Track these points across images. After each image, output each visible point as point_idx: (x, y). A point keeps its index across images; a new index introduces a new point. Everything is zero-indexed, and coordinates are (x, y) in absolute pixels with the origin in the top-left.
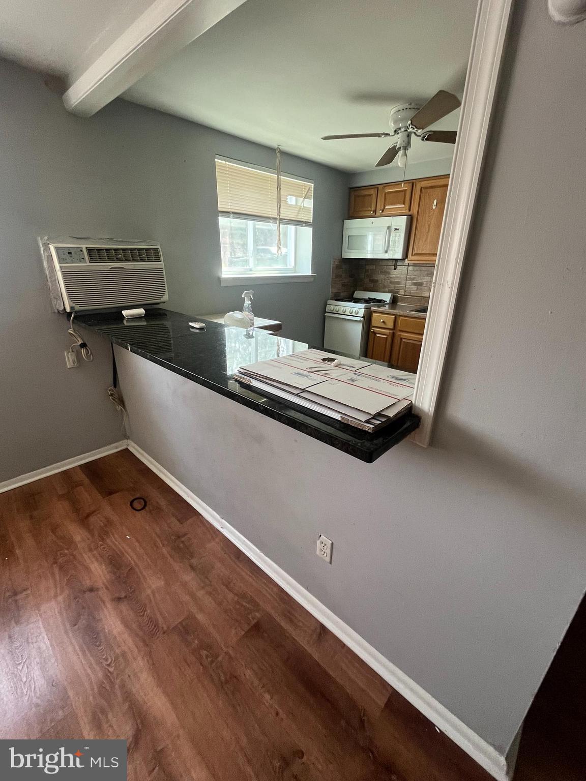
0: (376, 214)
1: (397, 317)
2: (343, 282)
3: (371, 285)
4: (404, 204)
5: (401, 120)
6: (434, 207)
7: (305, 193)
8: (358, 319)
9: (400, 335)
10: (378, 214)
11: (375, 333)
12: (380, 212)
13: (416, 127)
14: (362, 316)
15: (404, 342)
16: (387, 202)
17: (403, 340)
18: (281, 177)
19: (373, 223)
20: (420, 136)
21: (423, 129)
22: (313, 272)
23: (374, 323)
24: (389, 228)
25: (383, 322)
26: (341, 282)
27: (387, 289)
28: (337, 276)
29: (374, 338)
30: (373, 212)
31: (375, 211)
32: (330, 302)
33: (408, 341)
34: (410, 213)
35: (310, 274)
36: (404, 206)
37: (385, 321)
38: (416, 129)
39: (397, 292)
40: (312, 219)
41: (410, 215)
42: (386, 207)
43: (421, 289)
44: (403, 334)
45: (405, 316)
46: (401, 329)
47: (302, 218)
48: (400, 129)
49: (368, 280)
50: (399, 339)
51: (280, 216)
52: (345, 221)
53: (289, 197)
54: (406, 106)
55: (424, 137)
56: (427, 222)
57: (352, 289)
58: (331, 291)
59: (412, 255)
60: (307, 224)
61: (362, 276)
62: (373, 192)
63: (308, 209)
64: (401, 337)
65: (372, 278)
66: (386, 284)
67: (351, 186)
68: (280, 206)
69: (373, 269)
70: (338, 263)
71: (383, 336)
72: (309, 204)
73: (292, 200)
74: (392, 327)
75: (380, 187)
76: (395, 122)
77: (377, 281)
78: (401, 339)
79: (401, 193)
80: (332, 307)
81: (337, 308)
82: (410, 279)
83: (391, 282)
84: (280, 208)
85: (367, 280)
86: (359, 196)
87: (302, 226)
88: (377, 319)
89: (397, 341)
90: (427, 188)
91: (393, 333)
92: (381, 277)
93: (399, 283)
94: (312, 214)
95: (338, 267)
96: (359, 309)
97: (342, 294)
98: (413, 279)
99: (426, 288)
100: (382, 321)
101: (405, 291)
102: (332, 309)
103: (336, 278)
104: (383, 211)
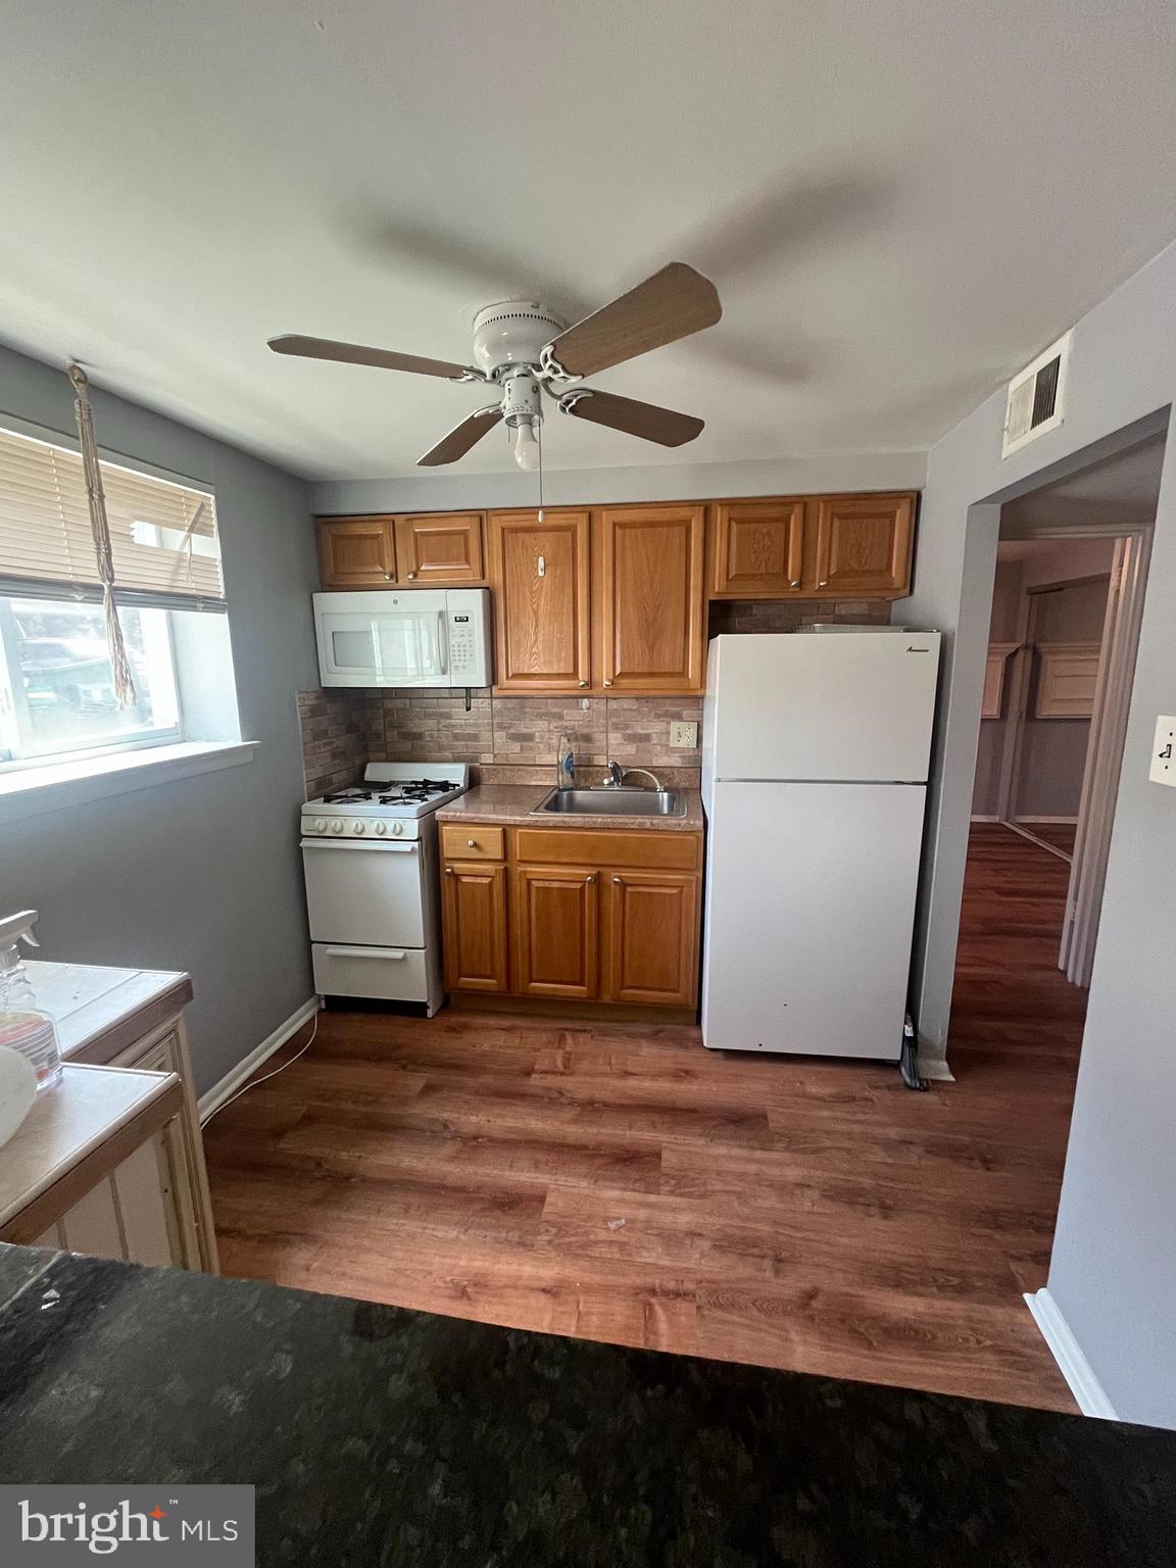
0: (397, 582)
1: (508, 829)
2: (334, 746)
3: (407, 746)
4: (468, 562)
5: (512, 343)
6: (541, 574)
7: (192, 517)
8: (407, 847)
9: (525, 872)
10: (402, 582)
11: (456, 876)
12: (411, 577)
13: (564, 368)
14: (416, 838)
15: (538, 888)
16: (423, 555)
17: (535, 884)
18: (100, 461)
19: (395, 602)
20: (559, 398)
21: (583, 377)
22: (246, 736)
23: (448, 851)
24: (441, 615)
25: (475, 845)
26: (329, 748)
27: (448, 754)
28: (318, 735)
29: (457, 889)
30: (391, 577)
31: (394, 575)
32: (307, 807)
33: (547, 884)
34: (485, 583)
35: (240, 743)
36: (467, 567)
37: (479, 842)
38: (562, 374)
39: (475, 759)
40: (222, 590)
41: (487, 588)
42: (423, 568)
43: (531, 749)
44: (529, 869)
45: (528, 826)
46: (523, 858)
47: (188, 585)
48: (509, 367)
49: (396, 733)
50: (524, 882)
51: (112, 580)
52: (315, 595)
53: (136, 524)
54: (525, 308)
55: (568, 402)
56: (529, 608)
57: (358, 761)
58: (305, 776)
59: (507, 678)
60: (208, 603)
61: (378, 725)
62: (379, 529)
63: (206, 562)
64: (528, 877)
65: (403, 730)
66: (444, 741)
67: (318, 512)
68: (109, 549)
69: (403, 709)
70: (314, 702)
71: (479, 880)
72: (209, 547)
73: (145, 534)
74: (500, 856)
75: (399, 520)
76: (495, 346)
77: (419, 736)
78: (529, 881)
79: (456, 537)
80: (320, 823)
81: (335, 823)
82: (501, 727)
83: (456, 737)
84: (109, 556)
85: (392, 736)
86: (342, 537)
87: (194, 609)
88: (455, 842)
89: (518, 887)
90: (516, 530)
91: (506, 869)
92: (428, 726)
93: (475, 738)
94: (221, 576)
95: (314, 712)
96: (402, 821)
97: (336, 778)
98: (509, 728)
99: (541, 746)
100: (471, 843)
101: (495, 756)
102: (321, 828)
103: (314, 740)
104: (415, 576)
